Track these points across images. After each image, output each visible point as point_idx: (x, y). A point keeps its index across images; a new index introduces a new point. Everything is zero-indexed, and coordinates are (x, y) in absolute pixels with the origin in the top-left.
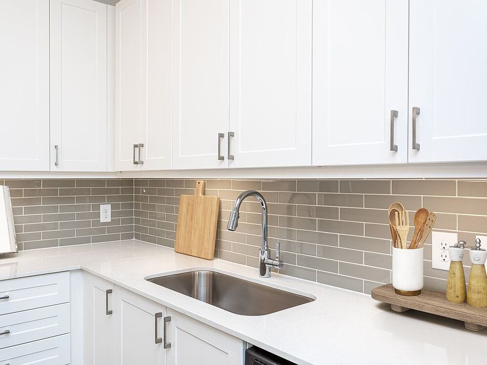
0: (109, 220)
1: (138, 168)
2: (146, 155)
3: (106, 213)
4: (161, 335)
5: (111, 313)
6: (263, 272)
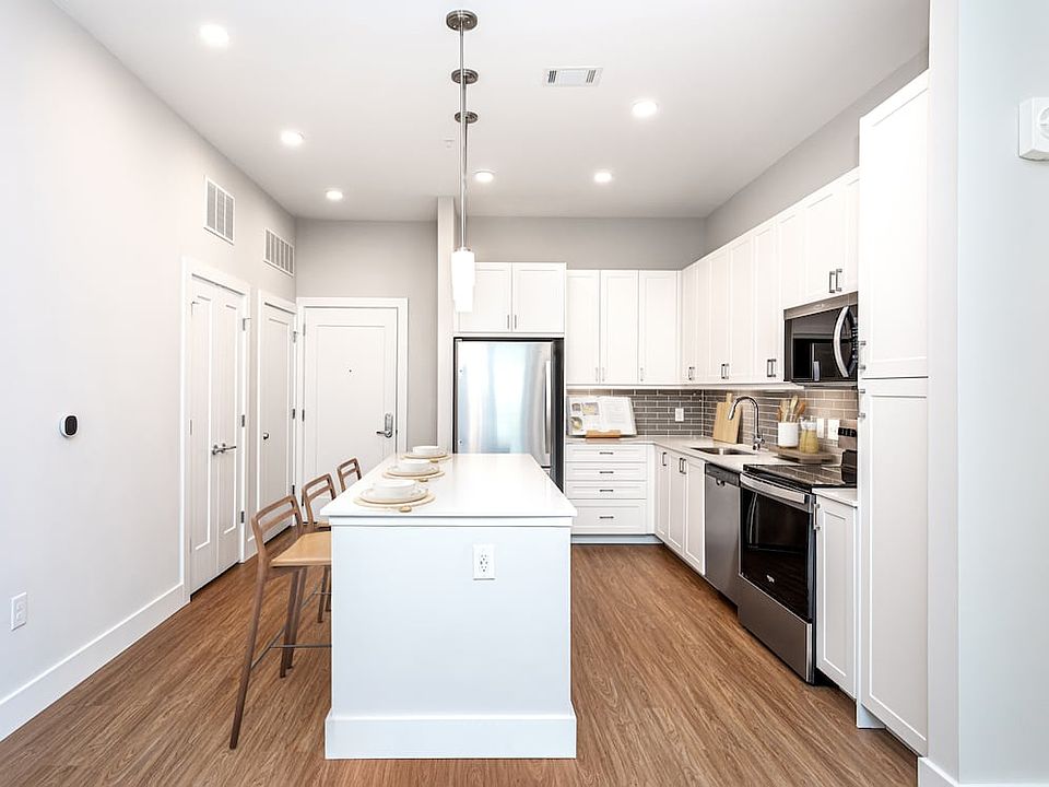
0: (682, 420)
3: (679, 414)
6: (754, 448)
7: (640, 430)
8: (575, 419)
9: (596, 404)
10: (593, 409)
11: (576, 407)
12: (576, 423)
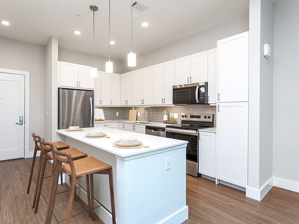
0: (118, 115)
3: (117, 114)
4: (134, 128)
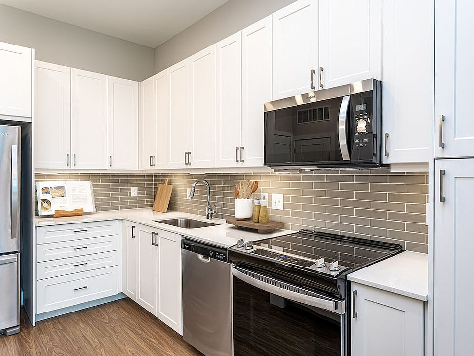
1: (153, 168)
2: (156, 161)
5: (135, 237)
6: (208, 217)
7: (100, 207)
8: (44, 201)
9: (62, 188)
10: (60, 192)
11: (46, 190)
12: (45, 205)
